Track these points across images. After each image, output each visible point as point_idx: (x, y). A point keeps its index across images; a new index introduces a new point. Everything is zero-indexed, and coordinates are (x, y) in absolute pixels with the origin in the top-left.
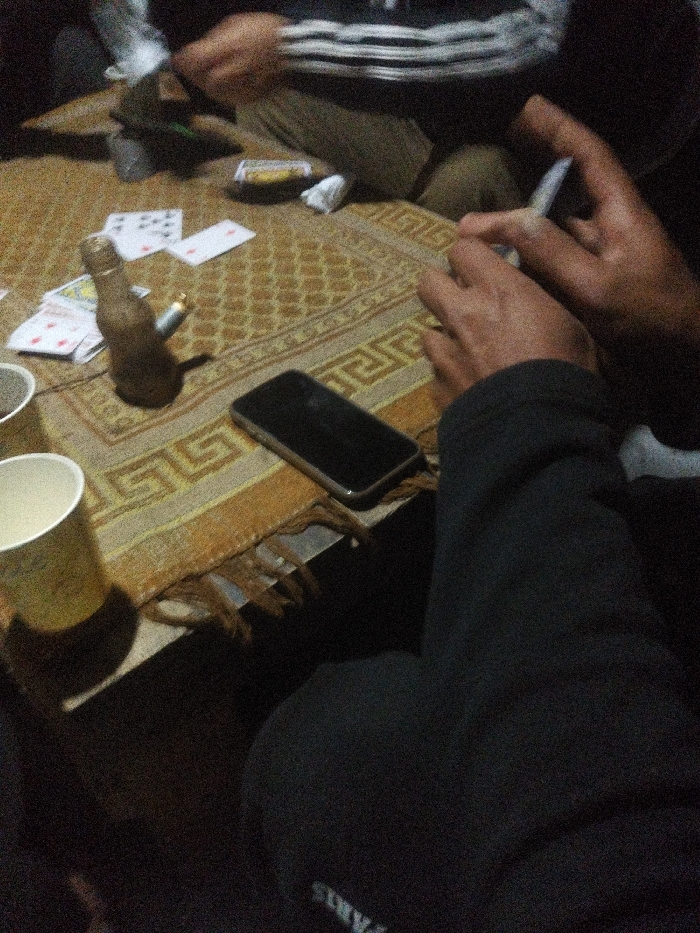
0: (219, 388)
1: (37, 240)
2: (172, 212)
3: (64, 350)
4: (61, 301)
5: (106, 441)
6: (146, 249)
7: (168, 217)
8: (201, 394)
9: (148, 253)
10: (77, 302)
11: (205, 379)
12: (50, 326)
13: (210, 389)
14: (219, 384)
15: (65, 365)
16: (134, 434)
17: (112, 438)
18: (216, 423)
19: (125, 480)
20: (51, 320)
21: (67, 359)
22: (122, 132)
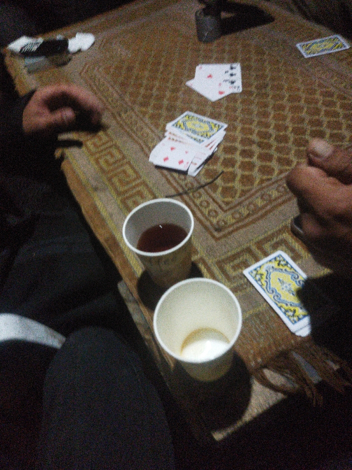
0: (280, 205)
1: (157, 83)
2: (234, 65)
3: (182, 167)
4: (176, 130)
5: (213, 237)
6: (221, 93)
7: (232, 68)
8: (269, 207)
9: (223, 95)
10: (186, 132)
11: (270, 196)
12: (172, 149)
13: (274, 203)
14: (280, 201)
15: (182, 177)
16: (230, 233)
17: (216, 234)
18: (280, 231)
19: (228, 267)
20: (173, 144)
21: (185, 173)
22: (204, 10)
